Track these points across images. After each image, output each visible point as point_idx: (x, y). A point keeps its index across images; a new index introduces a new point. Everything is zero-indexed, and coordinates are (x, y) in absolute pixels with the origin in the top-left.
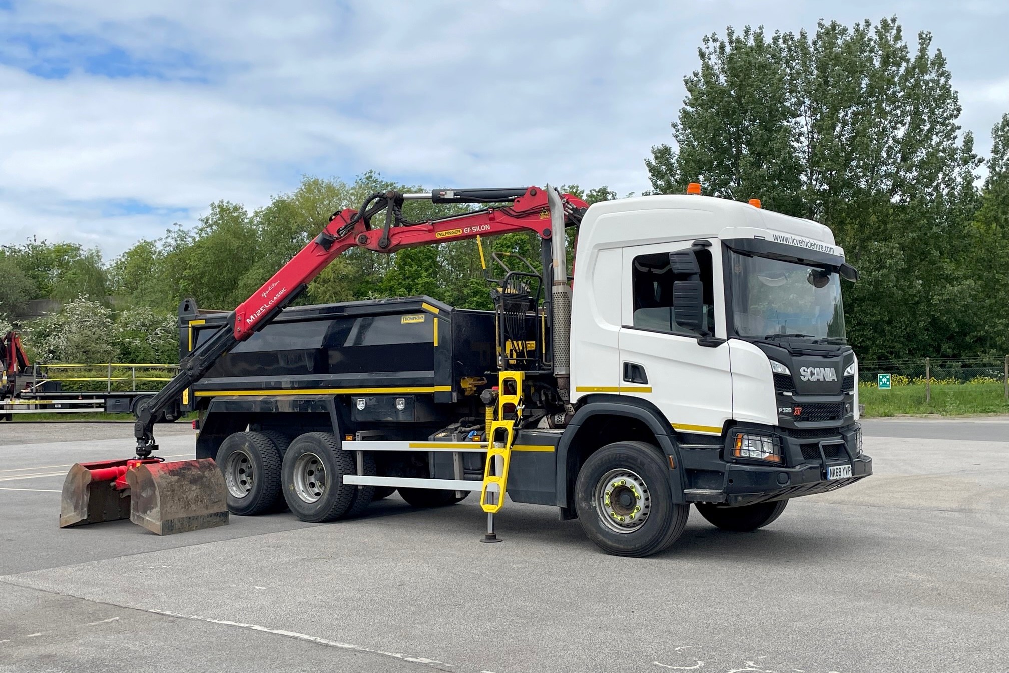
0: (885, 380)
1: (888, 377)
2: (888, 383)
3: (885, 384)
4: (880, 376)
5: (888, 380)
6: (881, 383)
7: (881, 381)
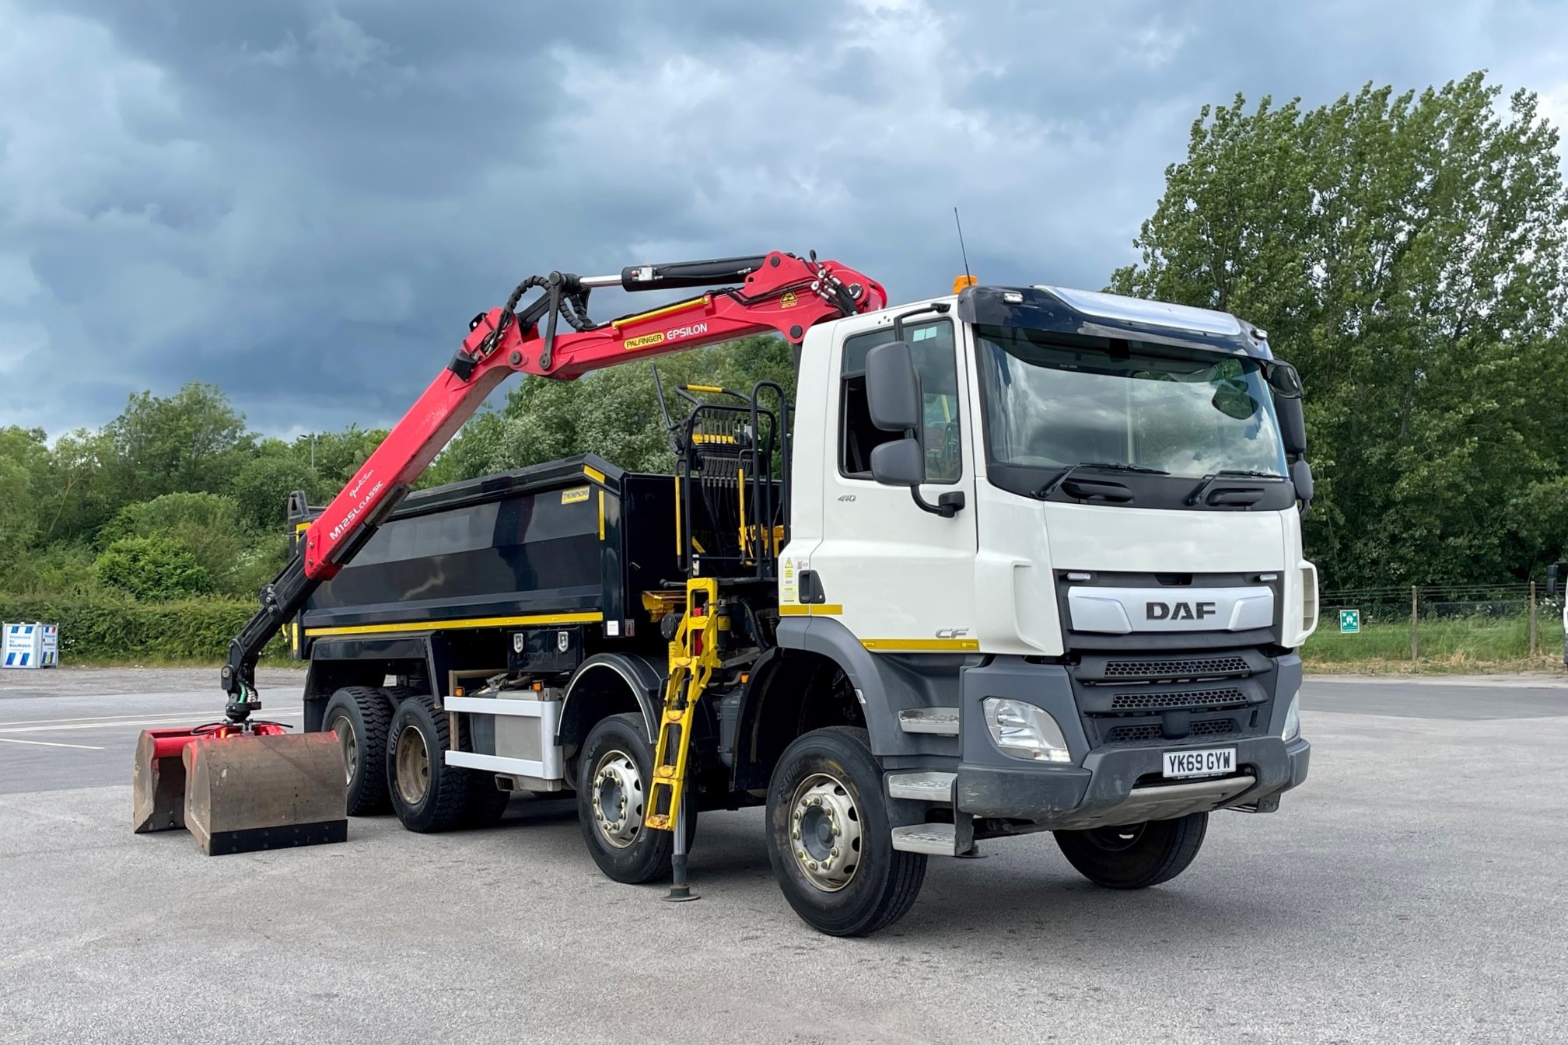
0: (1350, 619)
1: (1354, 615)
2: (1355, 624)
3: (1350, 625)
4: (1343, 613)
5: (1355, 619)
6: (1345, 624)
7: (1344, 620)
